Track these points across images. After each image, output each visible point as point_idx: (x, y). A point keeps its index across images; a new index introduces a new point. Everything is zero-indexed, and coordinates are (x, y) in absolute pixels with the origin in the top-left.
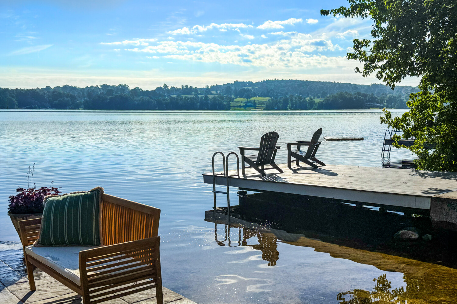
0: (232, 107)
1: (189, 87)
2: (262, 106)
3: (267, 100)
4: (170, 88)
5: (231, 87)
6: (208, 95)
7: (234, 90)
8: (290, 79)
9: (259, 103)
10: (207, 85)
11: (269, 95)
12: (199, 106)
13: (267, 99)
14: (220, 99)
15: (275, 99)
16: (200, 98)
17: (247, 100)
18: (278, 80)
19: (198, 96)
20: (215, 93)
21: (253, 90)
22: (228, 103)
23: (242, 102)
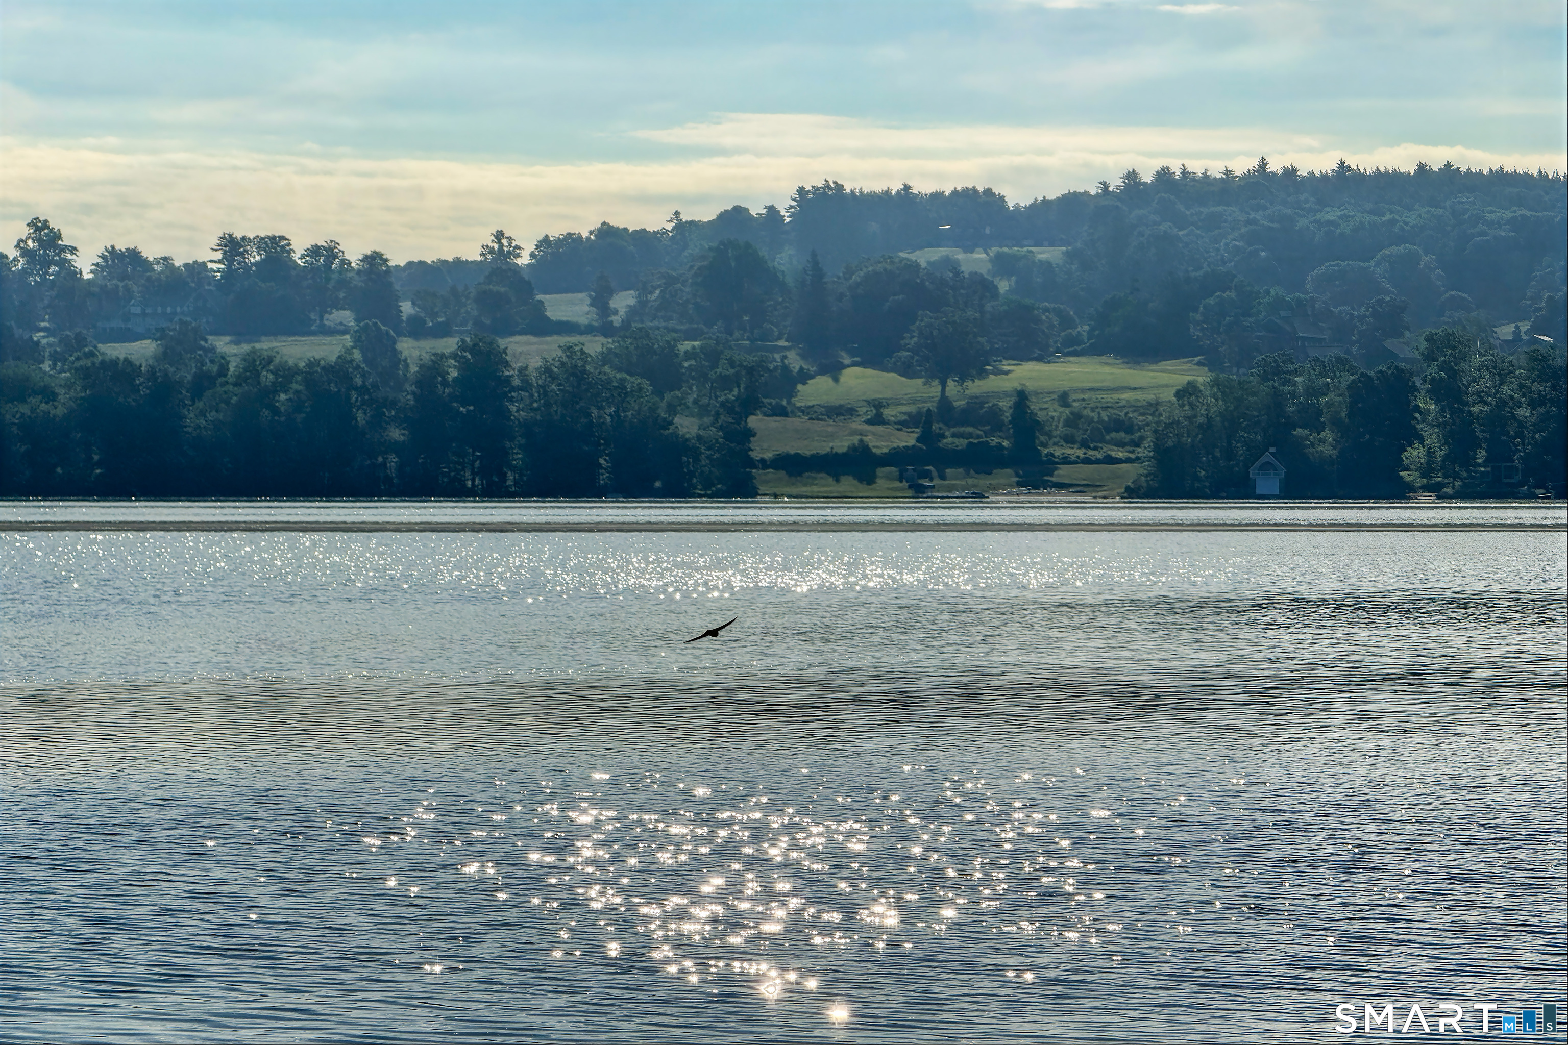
0: (764, 464)
1: (296, 257)
2: (1110, 460)
3: (1168, 395)
4: (97, 268)
5: (764, 252)
6: (502, 343)
7: (790, 281)
8: (1422, 167)
9: (1075, 420)
10: (499, 236)
11: (1195, 332)
12: (393, 460)
13: (1164, 378)
14: (633, 381)
15: (1265, 378)
16: (414, 369)
17: (935, 390)
18: (1290, 173)
19: (395, 352)
20: (583, 320)
21: (1003, 286)
22: (724, 418)
23: (888, 413)
